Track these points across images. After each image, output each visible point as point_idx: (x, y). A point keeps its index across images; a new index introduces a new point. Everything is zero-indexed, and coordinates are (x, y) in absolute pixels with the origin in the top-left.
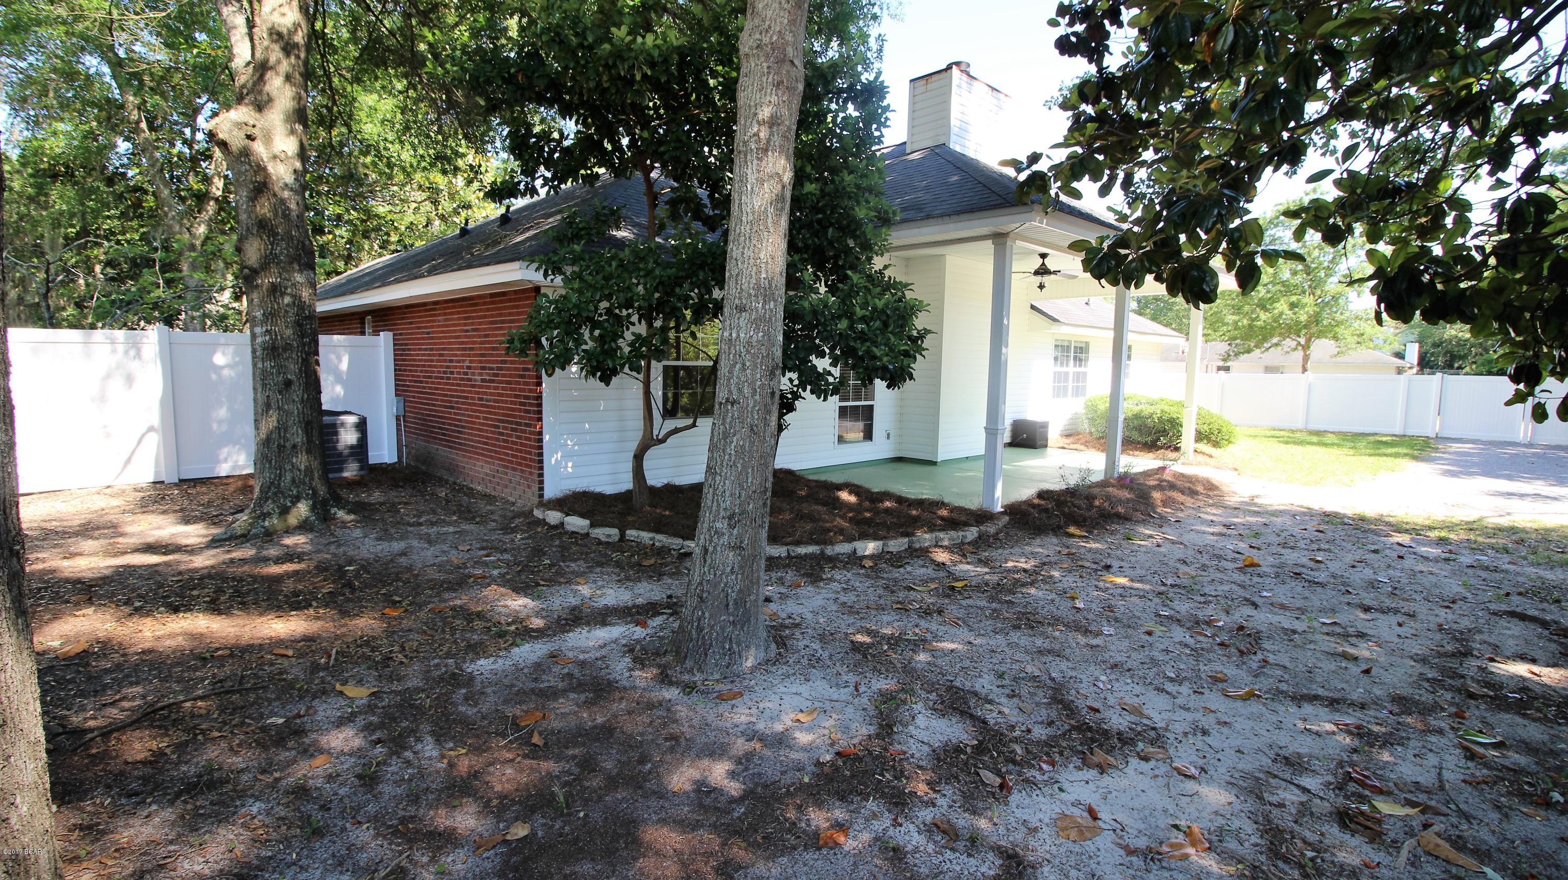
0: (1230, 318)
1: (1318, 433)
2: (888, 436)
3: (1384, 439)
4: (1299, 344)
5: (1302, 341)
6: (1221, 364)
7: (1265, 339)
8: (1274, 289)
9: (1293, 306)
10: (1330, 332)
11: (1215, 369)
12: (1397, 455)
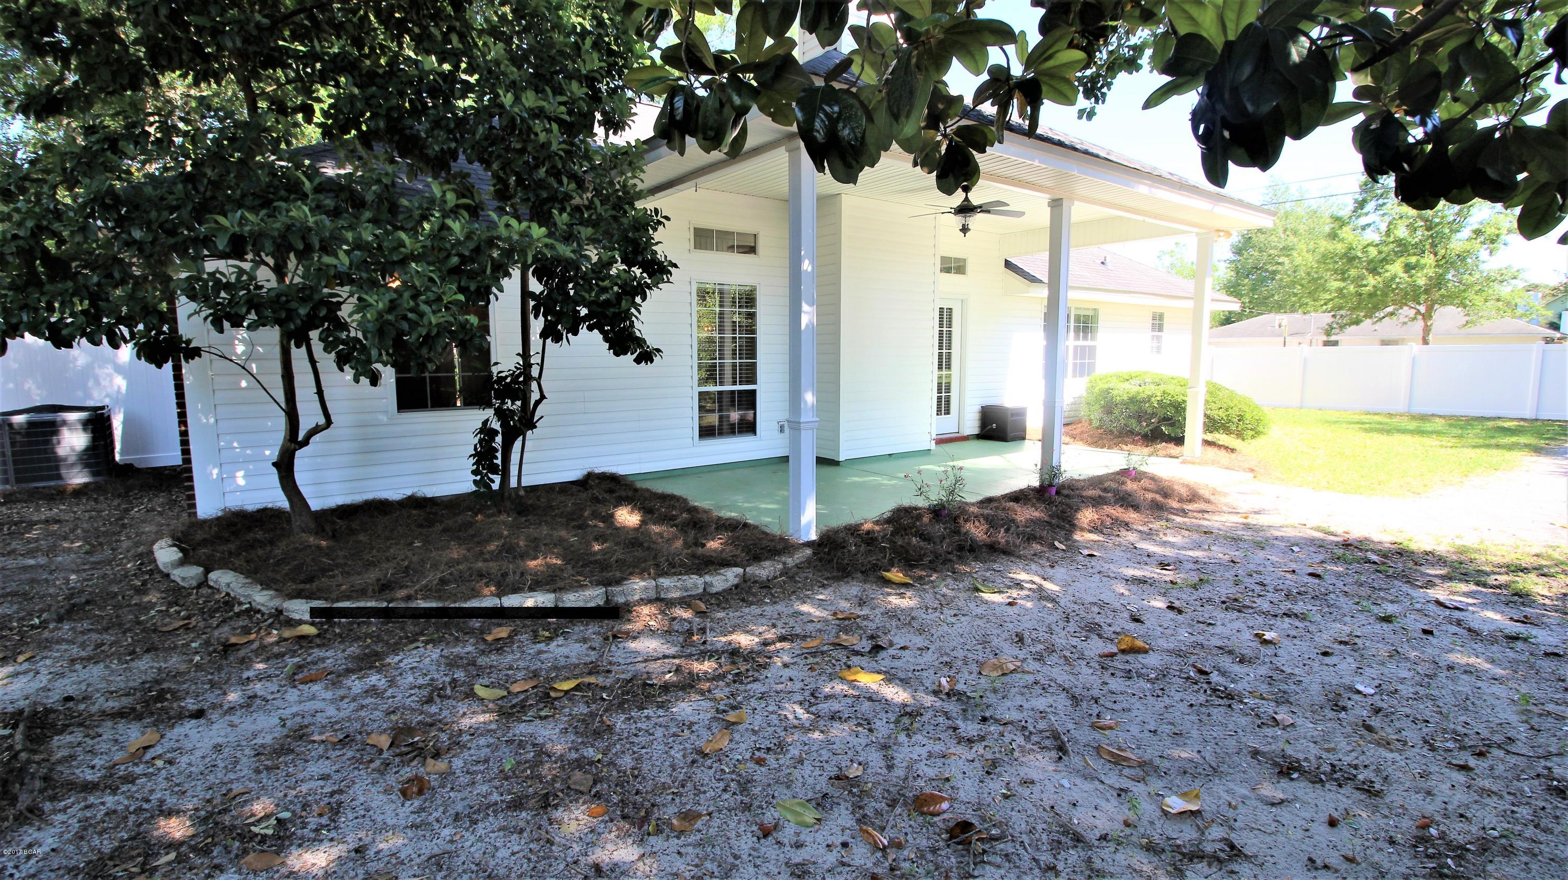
0: (1335, 284)
1: (1424, 418)
2: (782, 430)
3: (1507, 424)
4: (1418, 312)
5: (1422, 309)
6: (1325, 338)
7: (1376, 308)
8: (1385, 249)
9: (1408, 268)
10: (1457, 298)
11: (1320, 343)
12: (1511, 447)
